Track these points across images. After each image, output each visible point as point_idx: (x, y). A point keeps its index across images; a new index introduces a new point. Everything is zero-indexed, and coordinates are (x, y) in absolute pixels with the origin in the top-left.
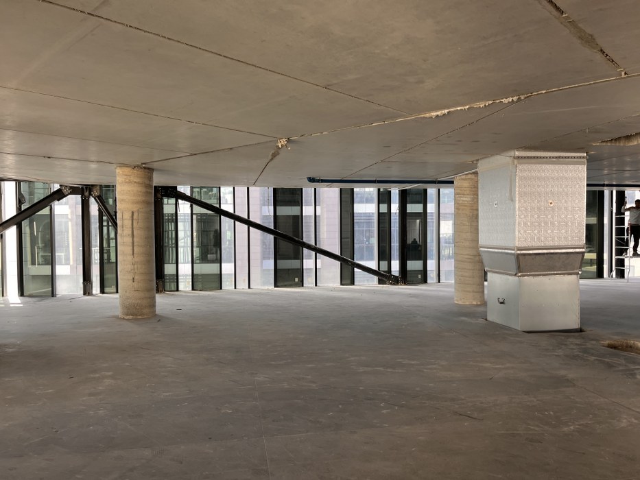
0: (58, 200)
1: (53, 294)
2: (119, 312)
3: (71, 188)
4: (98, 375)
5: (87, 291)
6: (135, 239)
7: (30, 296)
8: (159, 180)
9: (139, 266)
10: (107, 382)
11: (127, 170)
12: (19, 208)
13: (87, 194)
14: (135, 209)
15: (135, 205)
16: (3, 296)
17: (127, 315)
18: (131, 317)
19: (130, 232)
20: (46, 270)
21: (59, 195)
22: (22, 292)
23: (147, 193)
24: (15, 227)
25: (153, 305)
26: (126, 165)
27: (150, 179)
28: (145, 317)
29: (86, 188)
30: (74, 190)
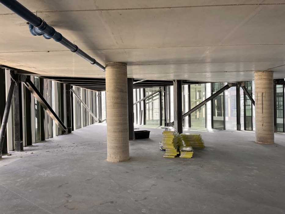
0: (227, 89)
1: (224, 129)
2: (255, 140)
3: (232, 84)
4: (250, 167)
5: (239, 128)
6: (264, 106)
7: (216, 129)
8: (276, 76)
9: (265, 119)
10: (255, 171)
11: (260, 73)
12: (212, 93)
13: (239, 86)
14: (264, 92)
15: (264, 90)
16: (206, 128)
17: (259, 141)
18: (262, 143)
19: (261, 103)
20: (222, 118)
21: (227, 87)
22: (213, 127)
23: (270, 83)
24: (210, 101)
25: (273, 138)
26: (259, 71)
27: (272, 76)
28: (269, 143)
29: (239, 83)
30: (233, 85)
